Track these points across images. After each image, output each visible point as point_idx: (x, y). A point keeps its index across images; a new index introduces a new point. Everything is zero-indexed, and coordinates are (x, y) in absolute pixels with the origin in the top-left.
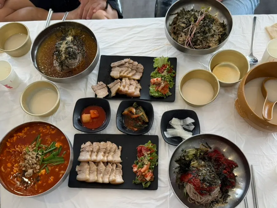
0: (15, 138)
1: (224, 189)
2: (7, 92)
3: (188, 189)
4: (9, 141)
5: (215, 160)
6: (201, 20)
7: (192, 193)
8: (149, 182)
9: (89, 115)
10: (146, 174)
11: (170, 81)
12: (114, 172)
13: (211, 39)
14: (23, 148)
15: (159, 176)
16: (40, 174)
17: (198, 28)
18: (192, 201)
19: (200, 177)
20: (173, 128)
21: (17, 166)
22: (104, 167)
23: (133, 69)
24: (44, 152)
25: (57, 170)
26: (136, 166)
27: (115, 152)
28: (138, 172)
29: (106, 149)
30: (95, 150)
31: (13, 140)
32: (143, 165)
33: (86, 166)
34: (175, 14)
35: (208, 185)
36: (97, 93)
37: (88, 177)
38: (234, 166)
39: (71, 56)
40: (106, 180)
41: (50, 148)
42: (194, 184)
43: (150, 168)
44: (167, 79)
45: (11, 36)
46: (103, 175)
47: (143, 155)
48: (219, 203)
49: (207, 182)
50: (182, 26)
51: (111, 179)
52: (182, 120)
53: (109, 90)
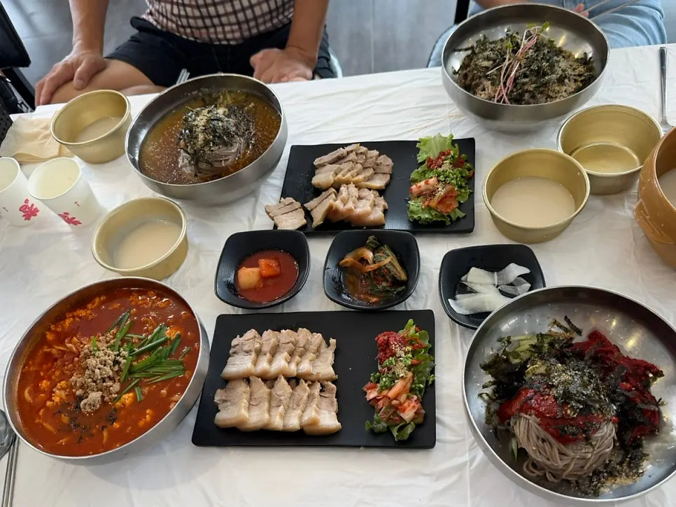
0: (68, 322)
1: (628, 436)
2: (67, 234)
3: (522, 433)
4: (54, 329)
5: (595, 359)
6: (530, 49)
7: (536, 440)
8: (410, 423)
9: (256, 270)
10: (401, 404)
11: (460, 187)
12: (316, 402)
13: (557, 88)
14: (86, 343)
15: (438, 414)
16: (118, 404)
17: (523, 66)
18: (537, 473)
19: (554, 392)
20: (472, 291)
21: (64, 386)
22: (288, 389)
23: (367, 165)
24: (134, 351)
25: (164, 391)
26: (376, 387)
27: (318, 352)
28: (380, 400)
29: (295, 344)
30: (266, 348)
31: (63, 328)
32: (393, 379)
33: (242, 388)
34: (466, 50)
35: (582, 407)
36: (277, 222)
37: (244, 413)
38: (651, 375)
39: (219, 137)
40: (294, 422)
41: (151, 342)
42: (538, 411)
43: (412, 390)
44: (452, 179)
45: (92, 125)
46: (286, 411)
47: (394, 355)
48: (616, 476)
49: (579, 401)
50: (484, 65)
51: (306, 418)
52: (496, 273)
53: (308, 215)
